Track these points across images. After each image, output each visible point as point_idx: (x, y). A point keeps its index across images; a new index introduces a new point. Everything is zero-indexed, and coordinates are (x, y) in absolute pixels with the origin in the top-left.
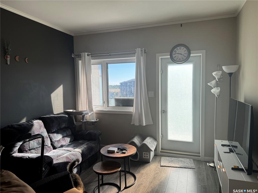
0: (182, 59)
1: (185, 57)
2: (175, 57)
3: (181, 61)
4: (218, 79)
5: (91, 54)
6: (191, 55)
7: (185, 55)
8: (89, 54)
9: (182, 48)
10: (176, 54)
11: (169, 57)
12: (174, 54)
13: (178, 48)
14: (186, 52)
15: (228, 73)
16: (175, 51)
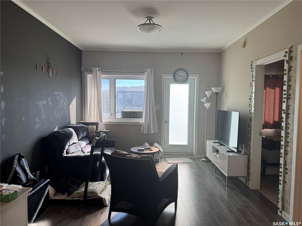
0: (182, 81)
1: (185, 79)
2: (177, 78)
3: (182, 82)
4: (209, 97)
5: (101, 70)
6: (189, 78)
7: (185, 77)
8: (100, 69)
9: (183, 71)
10: (178, 76)
11: (173, 78)
12: (176, 76)
13: (180, 71)
14: (186, 75)
15: (215, 93)
16: (177, 74)
